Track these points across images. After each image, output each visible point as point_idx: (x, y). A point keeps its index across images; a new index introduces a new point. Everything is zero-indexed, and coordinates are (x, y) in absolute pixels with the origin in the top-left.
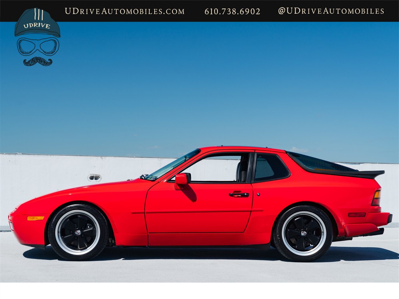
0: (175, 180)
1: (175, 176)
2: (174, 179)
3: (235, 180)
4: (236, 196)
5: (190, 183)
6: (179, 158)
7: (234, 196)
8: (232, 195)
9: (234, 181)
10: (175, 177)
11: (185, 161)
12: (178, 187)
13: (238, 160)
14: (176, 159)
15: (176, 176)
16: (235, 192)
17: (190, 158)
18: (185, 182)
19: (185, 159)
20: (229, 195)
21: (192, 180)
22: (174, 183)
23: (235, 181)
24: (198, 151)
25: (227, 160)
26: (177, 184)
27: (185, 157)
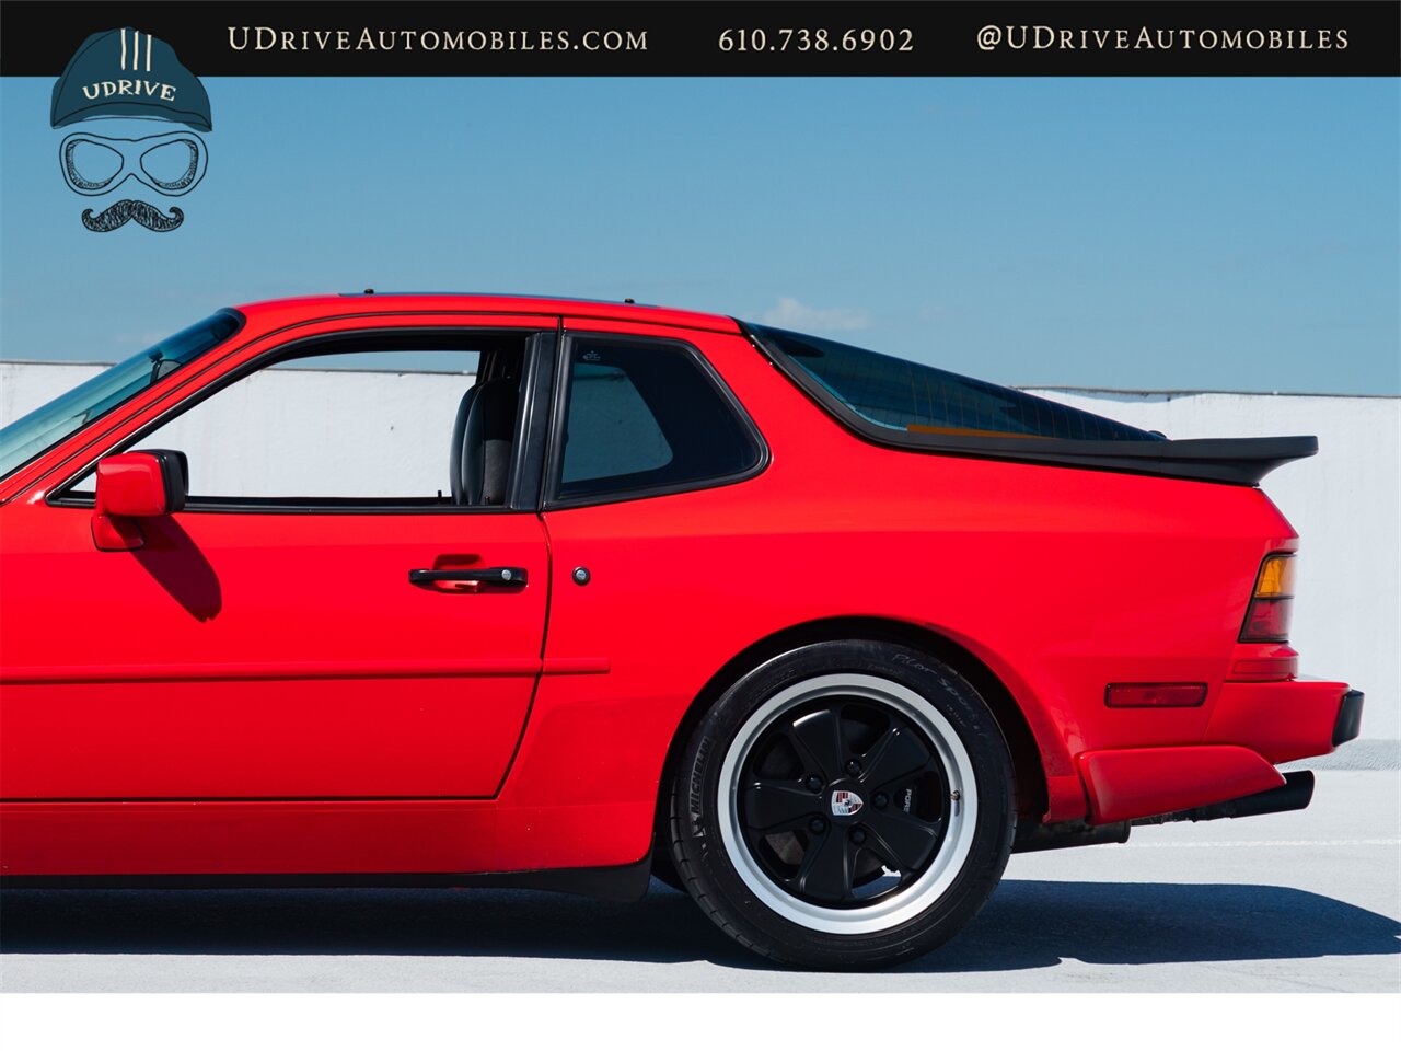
0: (94, 490)
1: (94, 469)
2: (89, 484)
3: (447, 493)
4: (452, 584)
5: (180, 509)
6: (119, 362)
7: (438, 582)
8: (426, 582)
9: (440, 499)
10: (94, 476)
11: (155, 380)
12: (114, 535)
13: (461, 374)
14: (100, 370)
15: (104, 469)
16: (443, 560)
17: (182, 366)
18: (158, 502)
19: (156, 371)
20: (413, 582)
21: (191, 493)
22: (92, 511)
23: (447, 499)
24: (228, 324)
25: (401, 373)
26: (107, 514)
27: (156, 356)
